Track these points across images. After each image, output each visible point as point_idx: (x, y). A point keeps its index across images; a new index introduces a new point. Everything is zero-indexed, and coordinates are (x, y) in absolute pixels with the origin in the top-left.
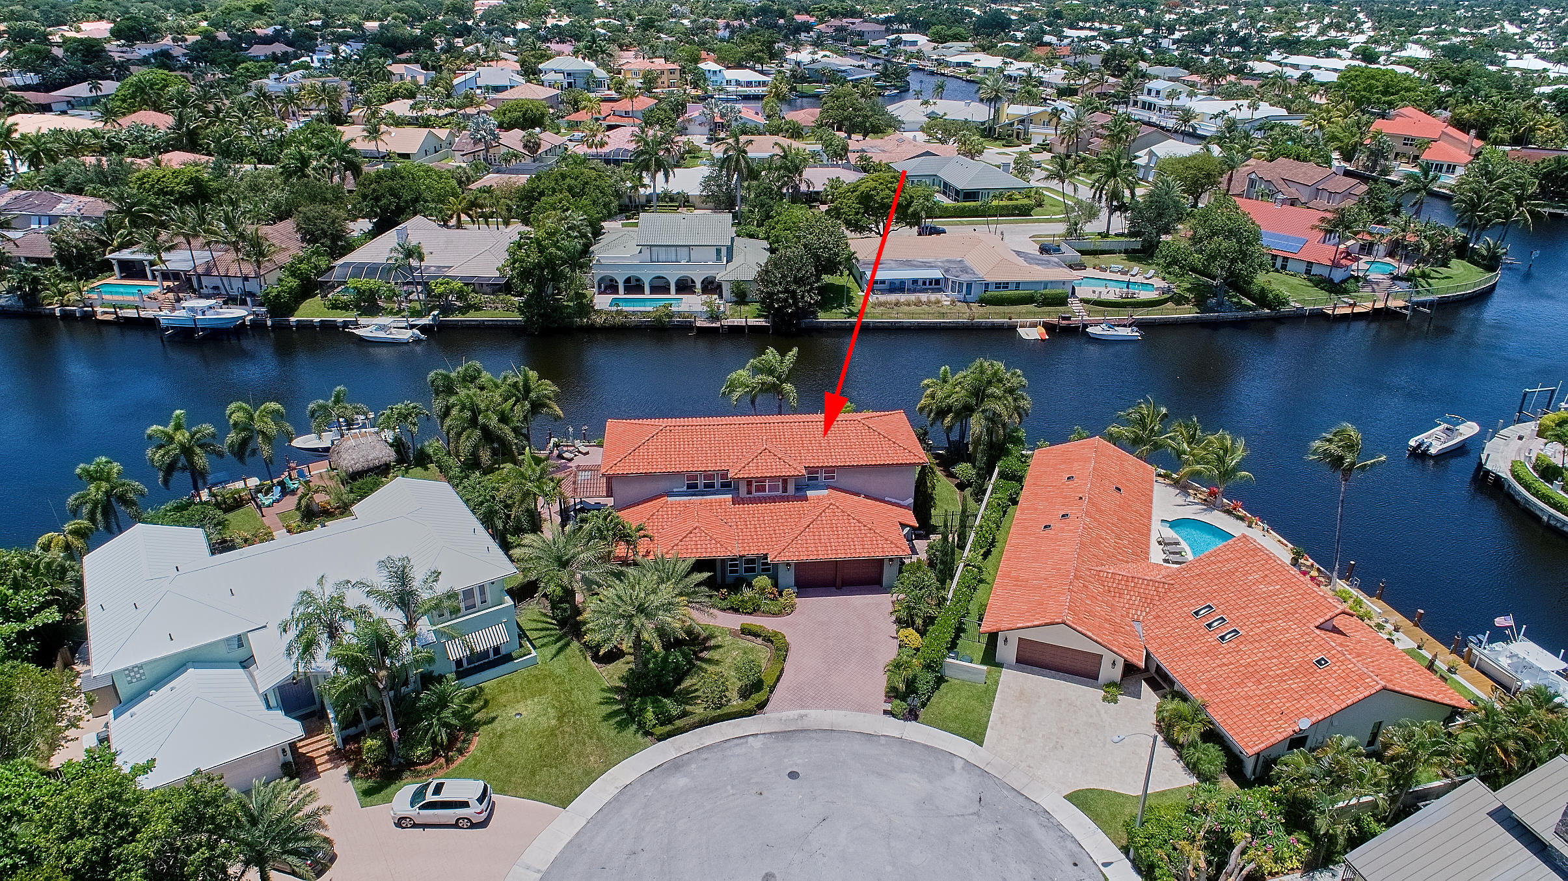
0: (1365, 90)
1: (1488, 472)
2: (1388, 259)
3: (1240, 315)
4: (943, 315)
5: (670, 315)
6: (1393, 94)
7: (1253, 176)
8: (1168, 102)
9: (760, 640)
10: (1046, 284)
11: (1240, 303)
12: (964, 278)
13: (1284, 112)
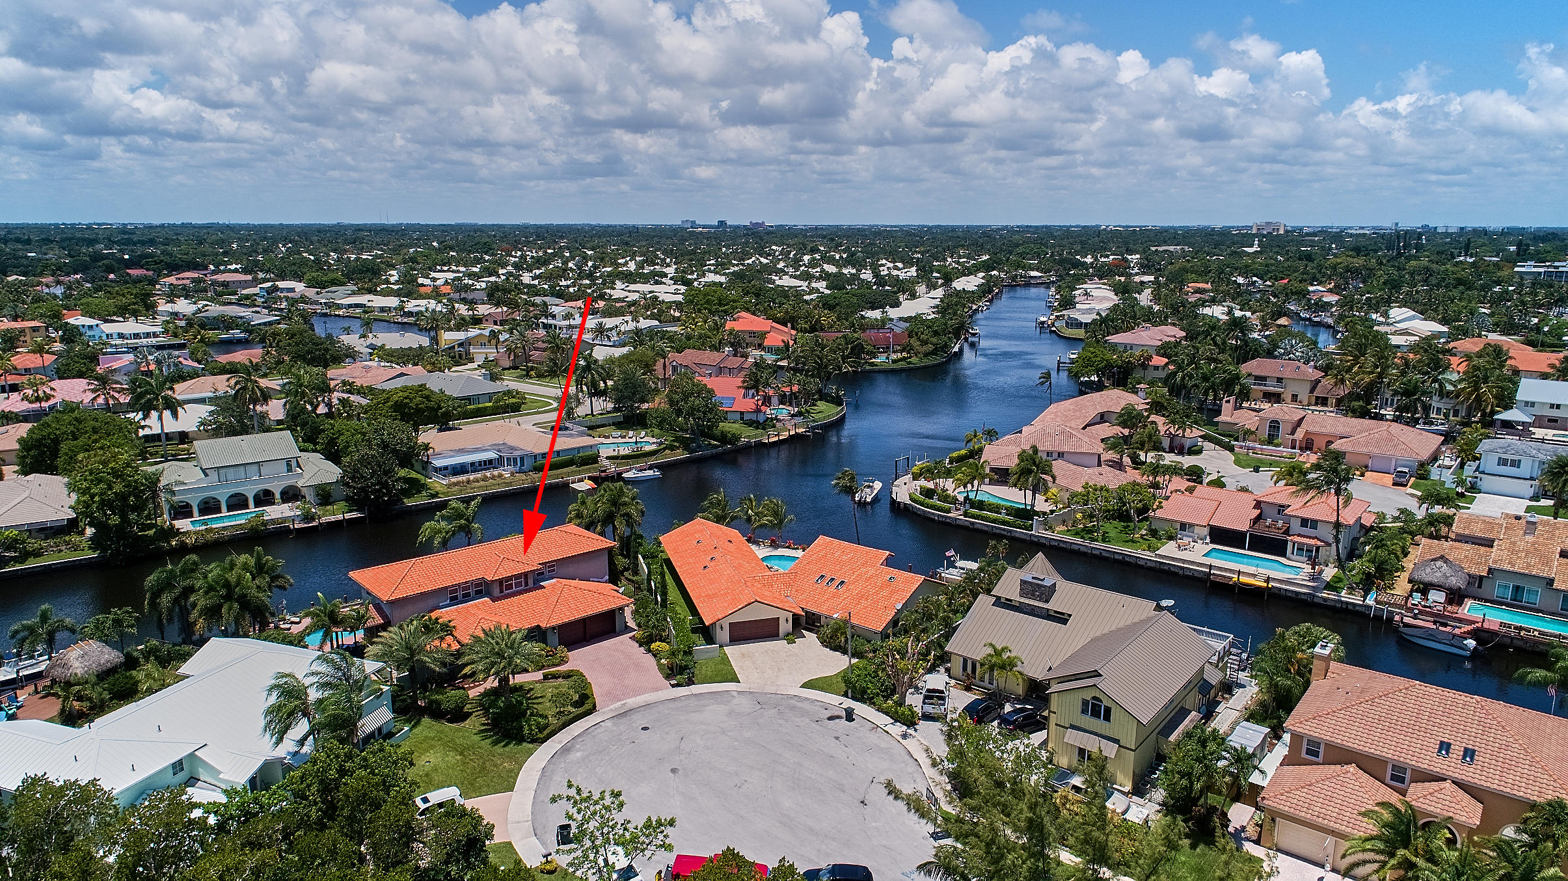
0: (705, 303)
1: (899, 503)
2: (781, 406)
3: (714, 451)
4: (510, 484)
5: (265, 523)
6: (725, 305)
7: (674, 363)
8: (567, 323)
9: (560, 680)
10: (579, 449)
11: (710, 444)
12: (517, 453)
13: (657, 323)
